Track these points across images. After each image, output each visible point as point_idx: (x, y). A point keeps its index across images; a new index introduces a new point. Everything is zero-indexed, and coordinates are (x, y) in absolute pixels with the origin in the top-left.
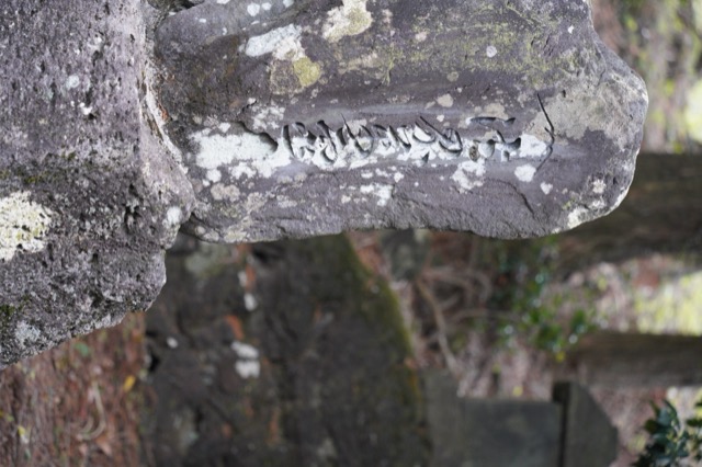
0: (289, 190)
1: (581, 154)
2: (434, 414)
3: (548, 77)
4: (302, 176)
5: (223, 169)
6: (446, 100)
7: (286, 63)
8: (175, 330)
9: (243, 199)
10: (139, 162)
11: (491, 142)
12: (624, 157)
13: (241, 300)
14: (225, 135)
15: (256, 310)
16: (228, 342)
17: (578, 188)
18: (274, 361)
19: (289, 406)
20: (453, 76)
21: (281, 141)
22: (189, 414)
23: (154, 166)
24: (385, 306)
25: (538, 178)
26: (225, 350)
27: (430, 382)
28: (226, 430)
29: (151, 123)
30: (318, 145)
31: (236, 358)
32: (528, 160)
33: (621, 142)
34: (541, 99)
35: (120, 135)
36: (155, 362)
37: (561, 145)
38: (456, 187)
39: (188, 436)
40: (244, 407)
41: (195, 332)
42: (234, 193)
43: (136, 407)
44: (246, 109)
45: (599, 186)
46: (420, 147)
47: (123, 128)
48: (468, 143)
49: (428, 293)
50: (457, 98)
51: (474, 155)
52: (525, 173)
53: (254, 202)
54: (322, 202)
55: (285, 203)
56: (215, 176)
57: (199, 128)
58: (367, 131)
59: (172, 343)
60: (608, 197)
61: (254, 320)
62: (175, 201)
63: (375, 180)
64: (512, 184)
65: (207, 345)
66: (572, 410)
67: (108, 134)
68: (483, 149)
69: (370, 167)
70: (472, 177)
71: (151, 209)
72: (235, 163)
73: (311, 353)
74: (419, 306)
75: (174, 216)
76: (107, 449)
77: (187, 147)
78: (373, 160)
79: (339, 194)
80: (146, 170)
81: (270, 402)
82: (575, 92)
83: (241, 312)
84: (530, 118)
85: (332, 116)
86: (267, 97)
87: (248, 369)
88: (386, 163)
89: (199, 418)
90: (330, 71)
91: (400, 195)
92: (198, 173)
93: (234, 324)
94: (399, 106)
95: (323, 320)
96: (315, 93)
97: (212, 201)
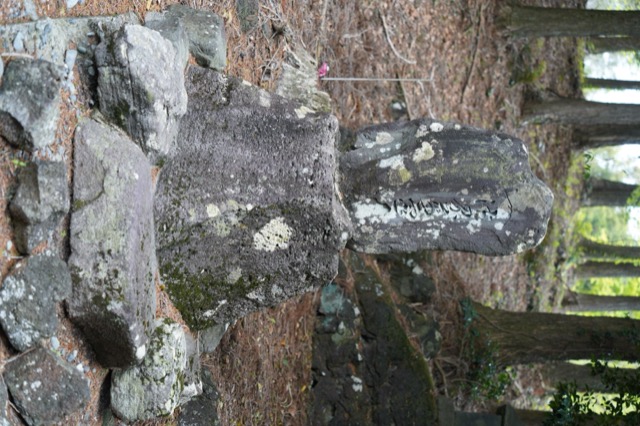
0: (394, 229)
1: (524, 218)
2: (442, 416)
3: (510, 182)
4: (401, 224)
5: (367, 219)
6: (465, 192)
7: (396, 171)
8: (325, 368)
9: (375, 233)
10: (332, 209)
11: (484, 212)
12: (543, 221)
13: (356, 356)
14: (367, 204)
15: (362, 361)
16: (349, 375)
17: (522, 233)
18: (369, 387)
19: (375, 407)
20: (469, 180)
21: (392, 207)
22: (330, 408)
23: (337, 212)
24: (421, 365)
25: (505, 228)
26: (348, 379)
27: (441, 401)
28: (346, 415)
29: (337, 196)
30: (409, 210)
31: (353, 382)
32: (500, 220)
33: (542, 213)
34: (507, 193)
35: (324, 195)
36: (315, 382)
37: (515, 214)
38: (468, 231)
39: (329, 417)
40: (355, 406)
41: (334, 369)
42: (370, 230)
43: (306, 400)
44: (378, 192)
45: (532, 233)
46: (453, 213)
47: (326, 192)
48: (474, 212)
49: (440, 367)
50: (470, 191)
51: (477, 217)
52: (499, 226)
53: (379, 234)
54: (409, 236)
55: (393, 236)
56: (363, 222)
57: (357, 200)
58: (430, 205)
59: (324, 374)
60: (536, 238)
61: (361, 366)
62: (346, 229)
63: (433, 227)
64: (493, 231)
65: (339, 376)
66: (506, 418)
67: (319, 194)
68: (480, 215)
69: (431, 221)
70: (475, 227)
71: (335, 232)
72: (372, 216)
73: (386, 384)
74: (436, 372)
75: (345, 236)
76: (293, 415)
77: (352, 209)
78: (432, 218)
79: (416, 233)
80: (334, 213)
81: (367, 405)
82: (522, 190)
83: (356, 362)
84: (502, 201)
85: (415, 196)
86: (387, 187)
87: (357, 388)
88: (438, 219)
89: (334, 409)
90: (415, 175)
91: (443, 234)
92: (356, 221)
93: (353, 368)
94: (444, 193)
95: (393, 369)
96: (408, 185)
97: (361, 233)
